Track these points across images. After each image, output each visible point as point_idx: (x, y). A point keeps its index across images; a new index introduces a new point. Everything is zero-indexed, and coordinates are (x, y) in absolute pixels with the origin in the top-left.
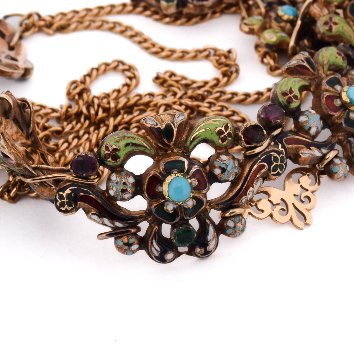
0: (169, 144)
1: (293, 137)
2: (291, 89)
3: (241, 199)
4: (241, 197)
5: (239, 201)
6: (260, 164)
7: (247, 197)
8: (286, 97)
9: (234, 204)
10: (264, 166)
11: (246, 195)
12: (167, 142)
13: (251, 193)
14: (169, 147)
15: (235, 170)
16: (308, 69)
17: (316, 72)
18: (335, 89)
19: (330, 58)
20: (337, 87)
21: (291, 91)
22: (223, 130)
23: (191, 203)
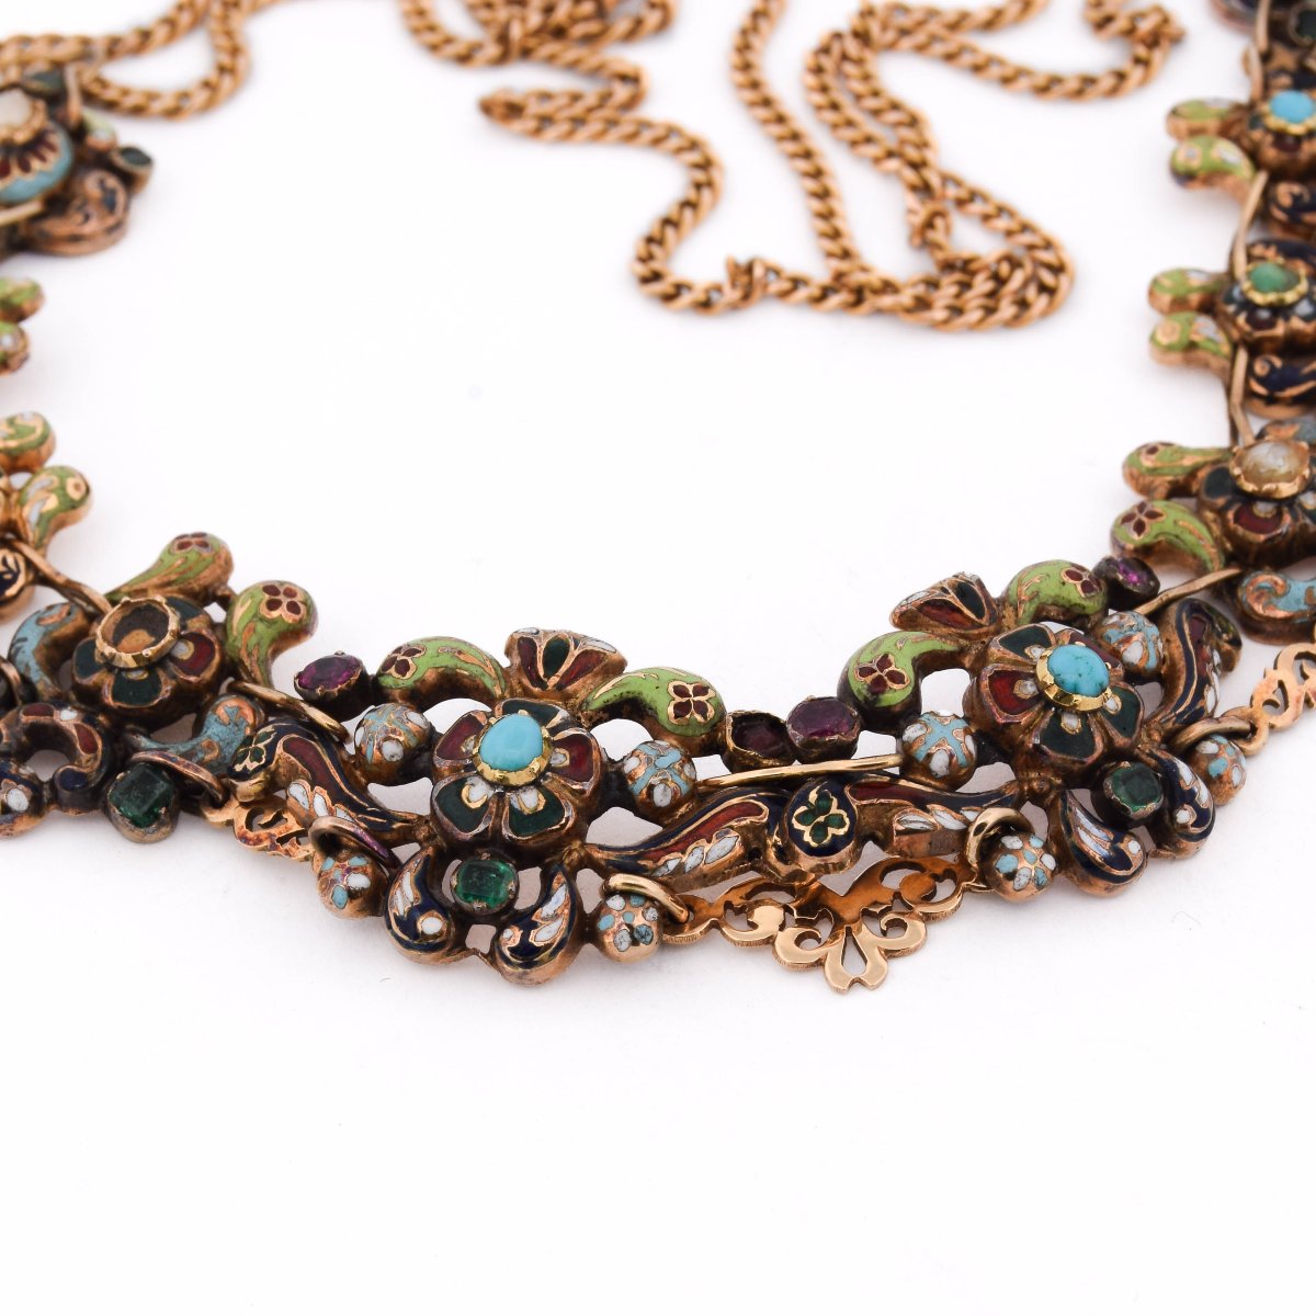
0: (546, 680)
1: (878, 780)
2: (885, 656)
3: (667, 857)
4: (668, 851)
5: (659, 859)
6: (752, 801)
7: (684, 860)
8: (869, 679)
9: (643, 863)
10: (760, 811)
11: (683, 853)
12: (541, 673)
13: (698, 853)
14: (542, 685)
15: (677, 779)
16: (959, 611)
17: (984, 621)
18: (1026, 656)
19: (1043, 586)
20: (1035, 652)
21: (884, 661)
22: (690, 689)
23: (531, 801)
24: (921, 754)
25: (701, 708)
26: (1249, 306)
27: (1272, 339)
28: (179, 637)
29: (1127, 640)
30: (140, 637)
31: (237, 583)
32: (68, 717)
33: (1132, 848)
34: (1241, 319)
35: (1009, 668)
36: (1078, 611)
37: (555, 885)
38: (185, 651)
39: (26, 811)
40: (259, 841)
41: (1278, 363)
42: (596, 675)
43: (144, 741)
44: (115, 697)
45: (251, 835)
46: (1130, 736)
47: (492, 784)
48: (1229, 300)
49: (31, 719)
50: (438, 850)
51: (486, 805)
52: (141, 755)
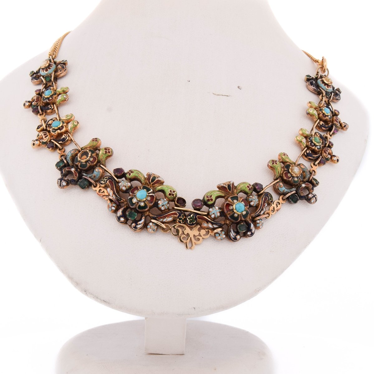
4: (161, 218)
5: (159, 219)
6: (176, 213)
9: (157, 218)
12: (150, 181)
13: (166, 219)
14: (150, 184)
15: (166, 206)
16: (227, 189)
17: (231, 192)
18: (233, 202)
19: (243, 188)
20: (235, 201)
21: (211, 196)
22: (172, 191)
23: (142, 204)
24: (210, 214)
25: (173, 195)
26: (312, 142)
27: (312, 148)
28: (91, 157)
29: (252, 201)
30: (85, 157)
31: (101, 147)
32: (73, 170)
33: (238, 237)
34: (309, 143)
35: (230, 203)
36: (247, 193)
37: (143, 218)
38: (92, 159)
39: (66, 185)
40: (100, 195)
41: (310, 152)
42: (159, 184)
43: (84, 174)
44: (80, 167)
45: (99, 193)
46: (245, 219)
47: (137, 200)
48: (310, 139)
49: (68, 170)
50: (127, 207)
51: (135, 203)
52: (84, 177)
